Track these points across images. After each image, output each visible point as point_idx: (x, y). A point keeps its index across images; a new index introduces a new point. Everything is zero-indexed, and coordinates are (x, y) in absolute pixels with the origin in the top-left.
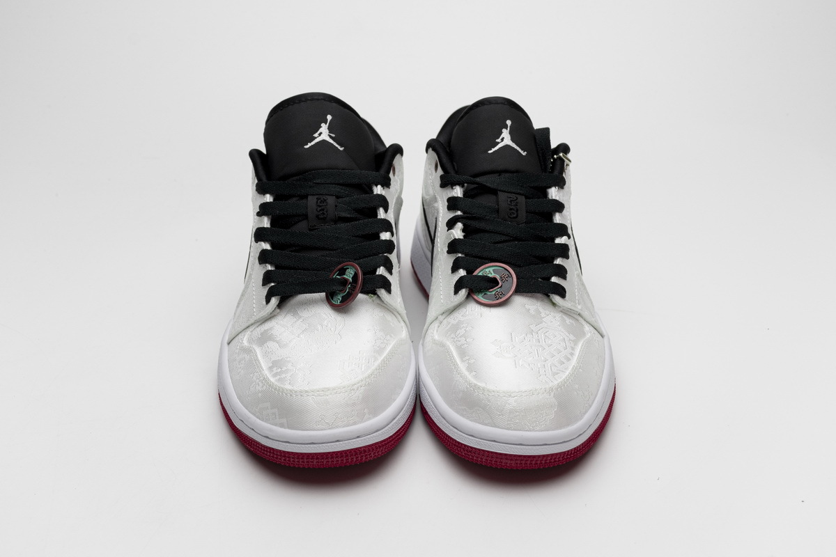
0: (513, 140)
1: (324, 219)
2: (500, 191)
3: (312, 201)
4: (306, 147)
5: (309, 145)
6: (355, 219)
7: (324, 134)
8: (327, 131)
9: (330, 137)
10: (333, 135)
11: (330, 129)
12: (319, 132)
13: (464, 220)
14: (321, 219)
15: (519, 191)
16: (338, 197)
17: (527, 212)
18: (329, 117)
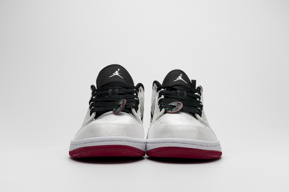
0: (182, 78)
1: (114, 94)
2: (178, 89)
3: (110, 90)
4: (110, 77)
5: (111, 76)
6: (126, 94)
7: (117, 73)
8: (118, 73)
9: (119, 74)
10: (120, 74)
11: (119, 72)
12: (115, 73)
13: (165, 95)
14: (113, 94)
15: (184, 90)
16: (120, 89)
17: (187, 95)
18: (119, 70)
